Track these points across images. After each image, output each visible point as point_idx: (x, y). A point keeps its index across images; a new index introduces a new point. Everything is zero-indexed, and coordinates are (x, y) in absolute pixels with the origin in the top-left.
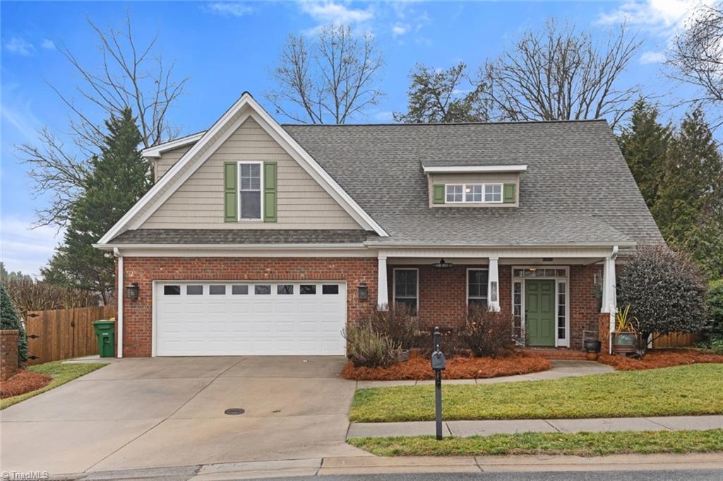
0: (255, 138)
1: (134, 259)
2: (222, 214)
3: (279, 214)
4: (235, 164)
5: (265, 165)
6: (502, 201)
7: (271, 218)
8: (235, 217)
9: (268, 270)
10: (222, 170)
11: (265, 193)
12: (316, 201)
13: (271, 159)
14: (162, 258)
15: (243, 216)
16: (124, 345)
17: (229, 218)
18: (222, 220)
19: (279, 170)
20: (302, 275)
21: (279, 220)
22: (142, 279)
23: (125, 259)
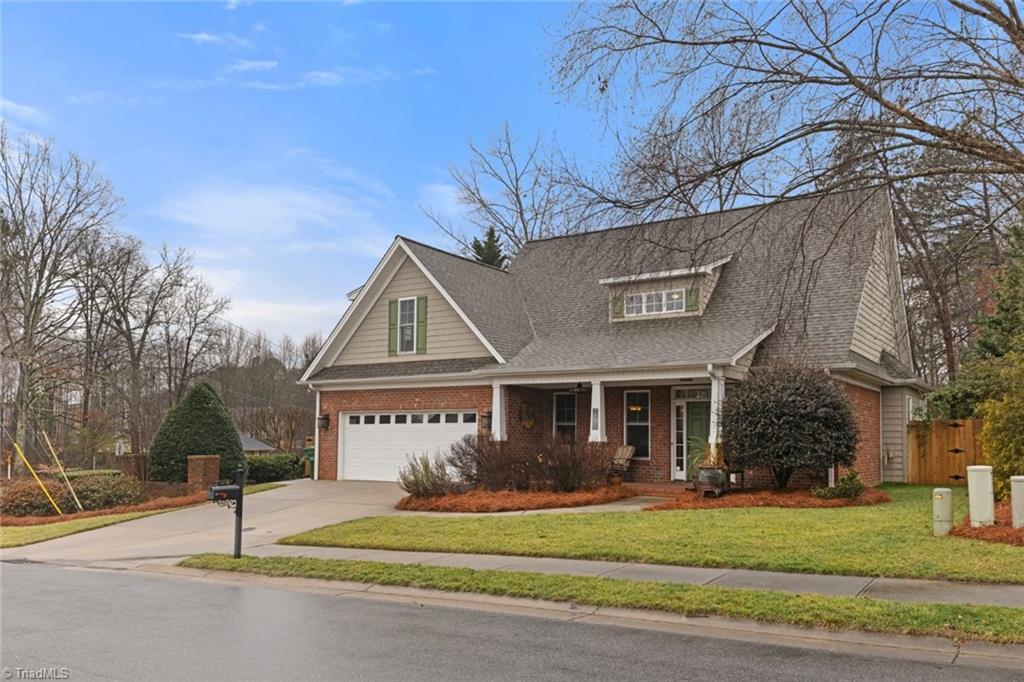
0: (411, 275)
1: (327, 392)
2: (386, 349)
3: (428, 346)
4: (396, 302)
5: (418, 299)
6: (684, 310)
7: (422, 350)
8: (395, 351)
9: (417, 400)
10: (387, 308)
11: (418, 327)
12: (456, 331)
13: (422, 293)
14: (344, 392)
15: (402, 350)
16: (319, 469)
17: (392, 352)
18: (387, 354)
19: (429, 303)
20: (443, 405)
21: (428, 351)
22: (332, 411)
23: (321, 393)
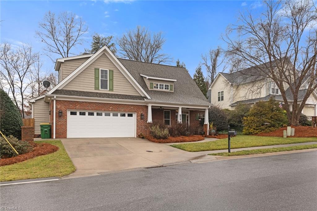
0: (105, 61)
1: (60, 101)
2: (94, 87)
3: (114, 88)
4: (99, 69)
5: (109, 71)
6: (169, 90)
7: (111, 89)
8: (99, 88)
9: (111, 108)
10: (94, 71)
11: (109, 81)
12: (126, 85)
13: (112, 69)
14: (71, 101)
15: (101, 88)
17: (97, 88)
18: (94, 89)
19: (114, 73)
20: (122, 110)
21: (114, 90)
22: (63, 108)
23: (56, 101)
